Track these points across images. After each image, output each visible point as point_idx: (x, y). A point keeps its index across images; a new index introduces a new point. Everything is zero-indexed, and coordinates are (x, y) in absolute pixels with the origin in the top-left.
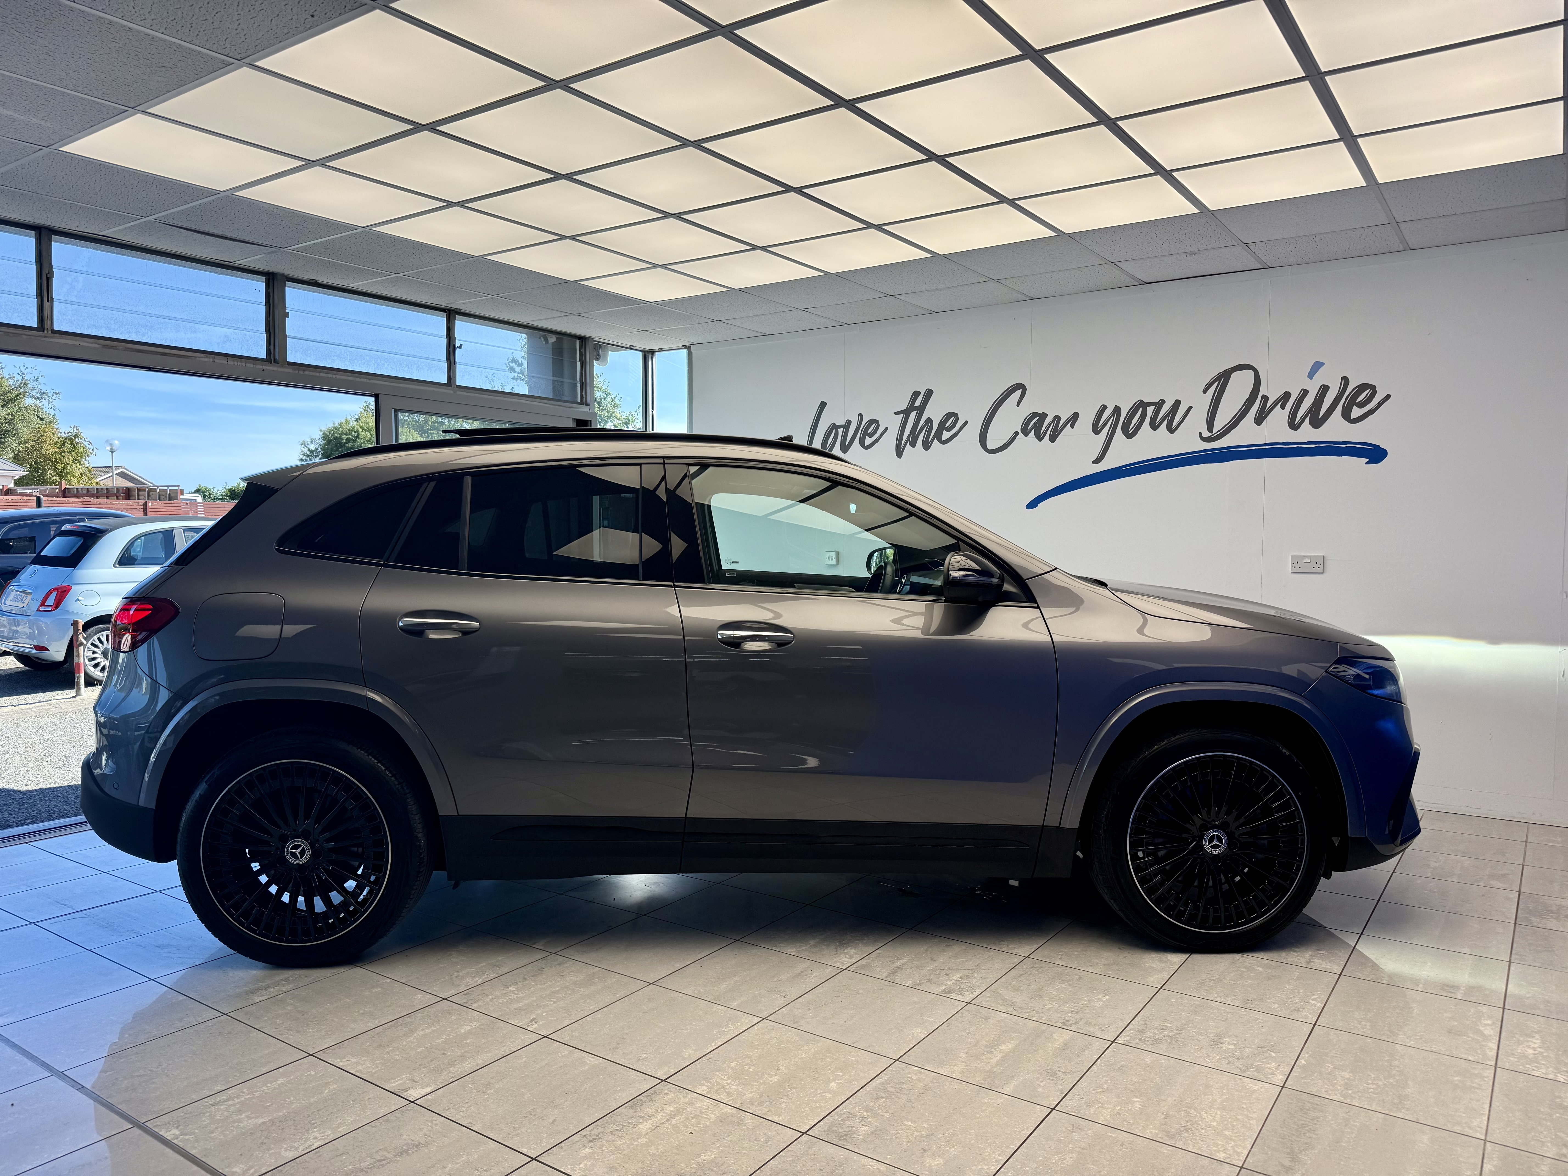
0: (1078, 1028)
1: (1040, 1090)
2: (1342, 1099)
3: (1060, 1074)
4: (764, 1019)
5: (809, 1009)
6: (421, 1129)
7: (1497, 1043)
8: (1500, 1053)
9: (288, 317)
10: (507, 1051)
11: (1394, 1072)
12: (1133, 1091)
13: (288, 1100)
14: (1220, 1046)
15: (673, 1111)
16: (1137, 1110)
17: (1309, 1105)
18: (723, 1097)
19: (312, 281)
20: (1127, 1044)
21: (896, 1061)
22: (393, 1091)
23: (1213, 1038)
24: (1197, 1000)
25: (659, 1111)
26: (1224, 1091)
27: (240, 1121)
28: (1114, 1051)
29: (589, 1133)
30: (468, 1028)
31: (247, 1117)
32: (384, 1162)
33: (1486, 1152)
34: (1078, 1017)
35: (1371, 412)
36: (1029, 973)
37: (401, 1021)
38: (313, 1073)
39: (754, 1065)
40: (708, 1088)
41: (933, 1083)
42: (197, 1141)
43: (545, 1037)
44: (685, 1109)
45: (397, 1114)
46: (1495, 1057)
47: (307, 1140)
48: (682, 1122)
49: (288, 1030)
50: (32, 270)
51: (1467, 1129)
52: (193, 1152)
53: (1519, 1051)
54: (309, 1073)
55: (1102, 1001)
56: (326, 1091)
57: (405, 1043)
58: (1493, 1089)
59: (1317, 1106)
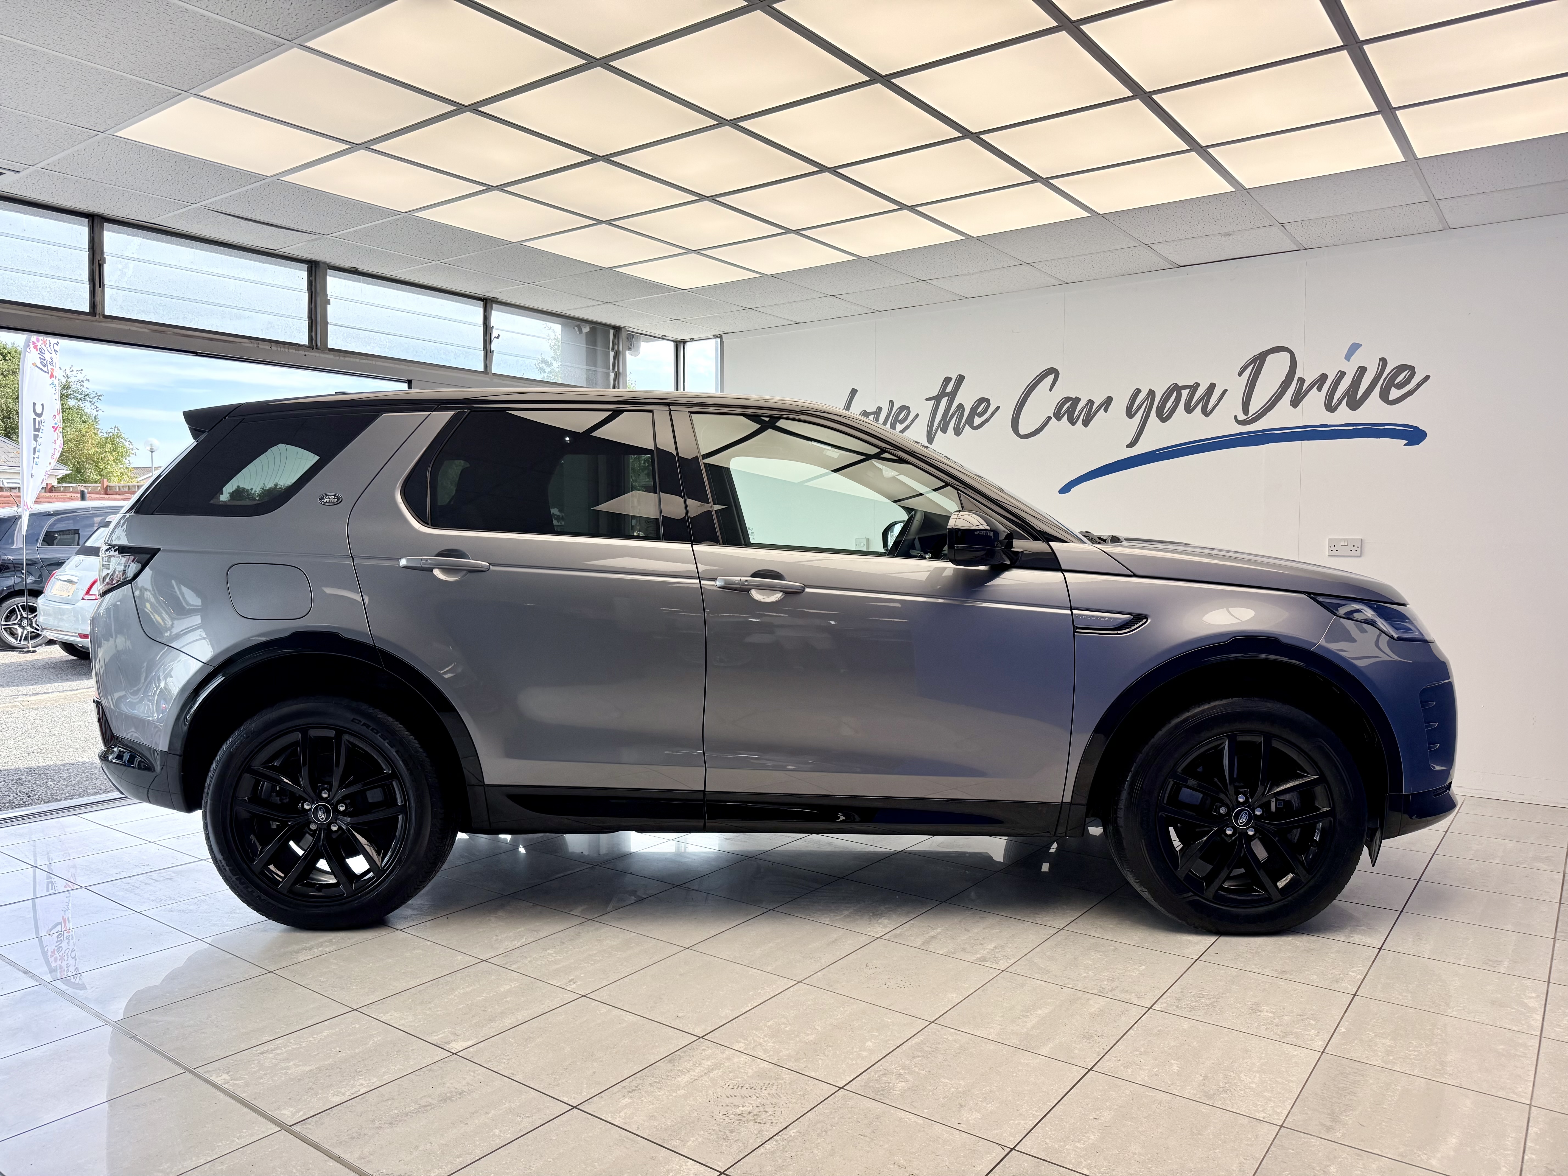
0: (1115, 995)
1: (1077, 1051)
2: (1383, 1064)
3: (1097, 1038)
4: (799, 982)
5: (845, 973)
6: (464, 1079)
7: (1542, 1014)
8: (1545, 1023)
9: (330, 304)
10: (546, 1008)
11: (1436, 1040)
12: (1170, 1054)
13: (334, 1050)
14: (1258, 1013)
15: (711, 1066)
16: (1175, 1072)
17: (1350, 1069)
18: (760, 1053)
19: (353, 269)
20: (1164, 1010)
21: (931, 1023)
22: (435, 1043)
23: (1251, 1006)
24: (1234, 971)
25: (697, 1065)
27: (288, 1068)
28: (1151, 1017)
29: (628, 1084)
30: (508, 987)
31: (295, 1064)
32: (429, 1108)
33: (1532, 1115)
34: (1114, 985)
35: (1409, 394)
36: (1064, 944)
37: (441, 980)
38: (357, 1026)
39: (790, 1024)
40: (746, 1045)
41: (969, 1044)
42: (247, 1085)
43: (583, 996)
44: (723, 1064)
45: (440, 1064)
46: (1540, 1028)
47: (353, 1086)
48: (720, 1076)
49: (333, 987)
50: (84, 256)
51: (1511, 1095)
52: (243, 1095)
53: (1565, 1022)
54: (353, 1026)
55: (1138, 970)
56: (371, 1043)
57: (446, 1000)
58: (1538, 1057)
59: (1356, 1071)
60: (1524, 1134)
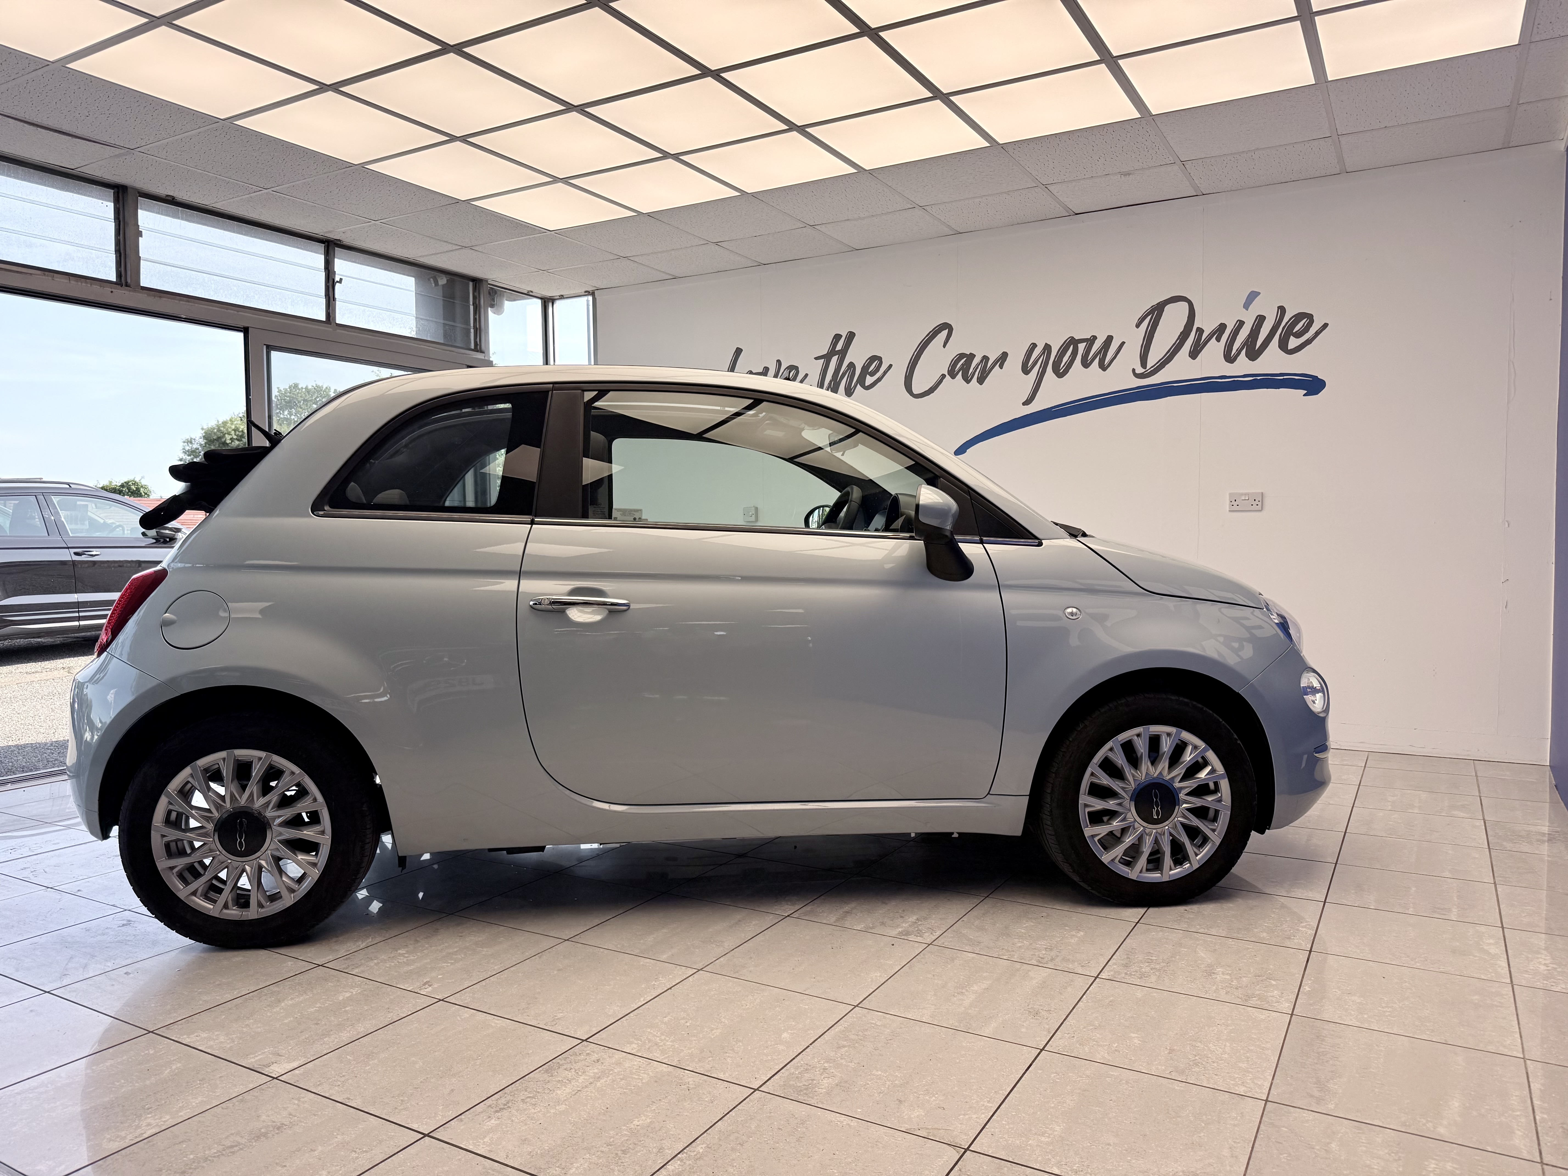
0: (1055, 965)
1: (1024, 1030)
2: (1358, 1024)
3: (1043, 1013)
4: (699, 970)
5: (751, 958)
6: (285, 1109)
7: (1506, 960)
8: (1512, 971)
9: (141, 236)
10: (395, 1017)
12: (1128, 1027)
13: (118, 1084)
14: (1214, 976)
15: (597, 1073)
16: (1137, 1046)
17: (1325, 1031)
18: (657, 1055)
19: (169, 198)
20: (1112, 978)
21: (855, 1007)
22: (251, 1067)
23: (1205, 969)
24: (1179, 932)
25: (580, 1074)
26: (1229, 1022)
28: (1100, 987)
29: (495, 1102)
30: (348, 995)
32: (236, 1149)
33: (1529, 1070)
34: (1053, 953)
35: (1308, 342)
37: (265, 991)
38: (151, 1052)
39: (691, 1019)
40: (638, 1046)
41: (901, 1028)
43: (440, 1000)
44: (612, 1070)
45: (255, 1093)
46: (1509, 975)
47: (138, 1127)
48: (608, 1084)
51: (1501, 1048)
53: (1532, 968)
54: (147, 1052)
55: (1077, 937)
56: (166, 1072)
57: (269, 1014)
58: (1516, 1007)
59: (1332, 1033)
60: (1528, 1091)
